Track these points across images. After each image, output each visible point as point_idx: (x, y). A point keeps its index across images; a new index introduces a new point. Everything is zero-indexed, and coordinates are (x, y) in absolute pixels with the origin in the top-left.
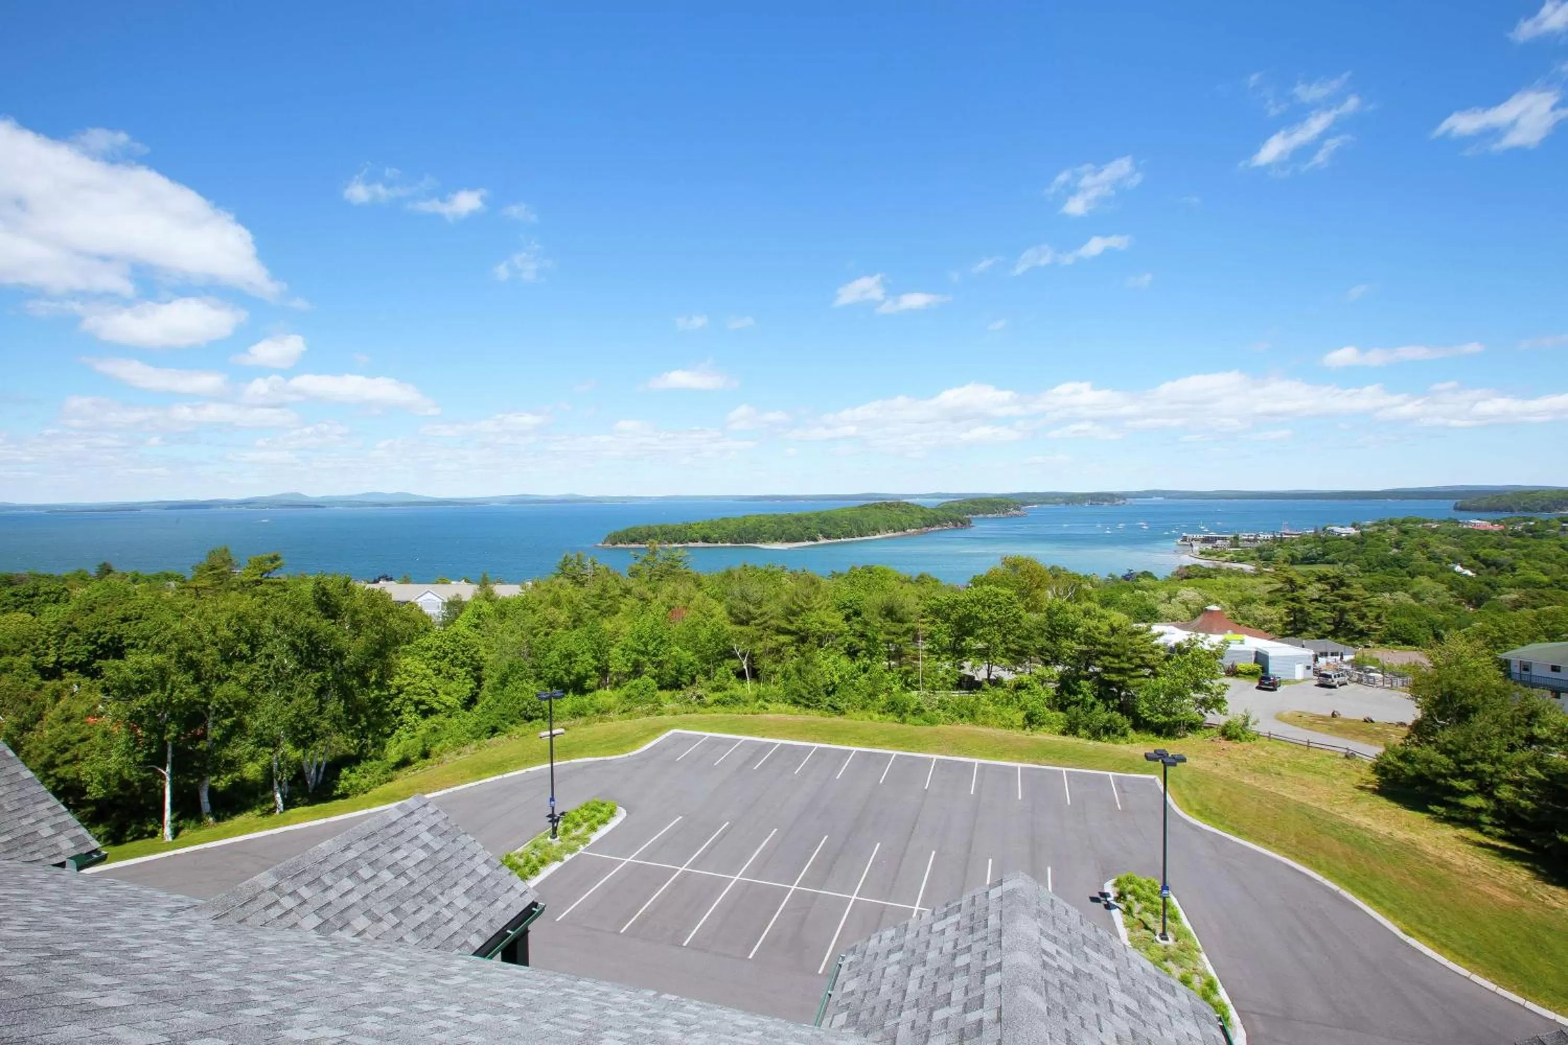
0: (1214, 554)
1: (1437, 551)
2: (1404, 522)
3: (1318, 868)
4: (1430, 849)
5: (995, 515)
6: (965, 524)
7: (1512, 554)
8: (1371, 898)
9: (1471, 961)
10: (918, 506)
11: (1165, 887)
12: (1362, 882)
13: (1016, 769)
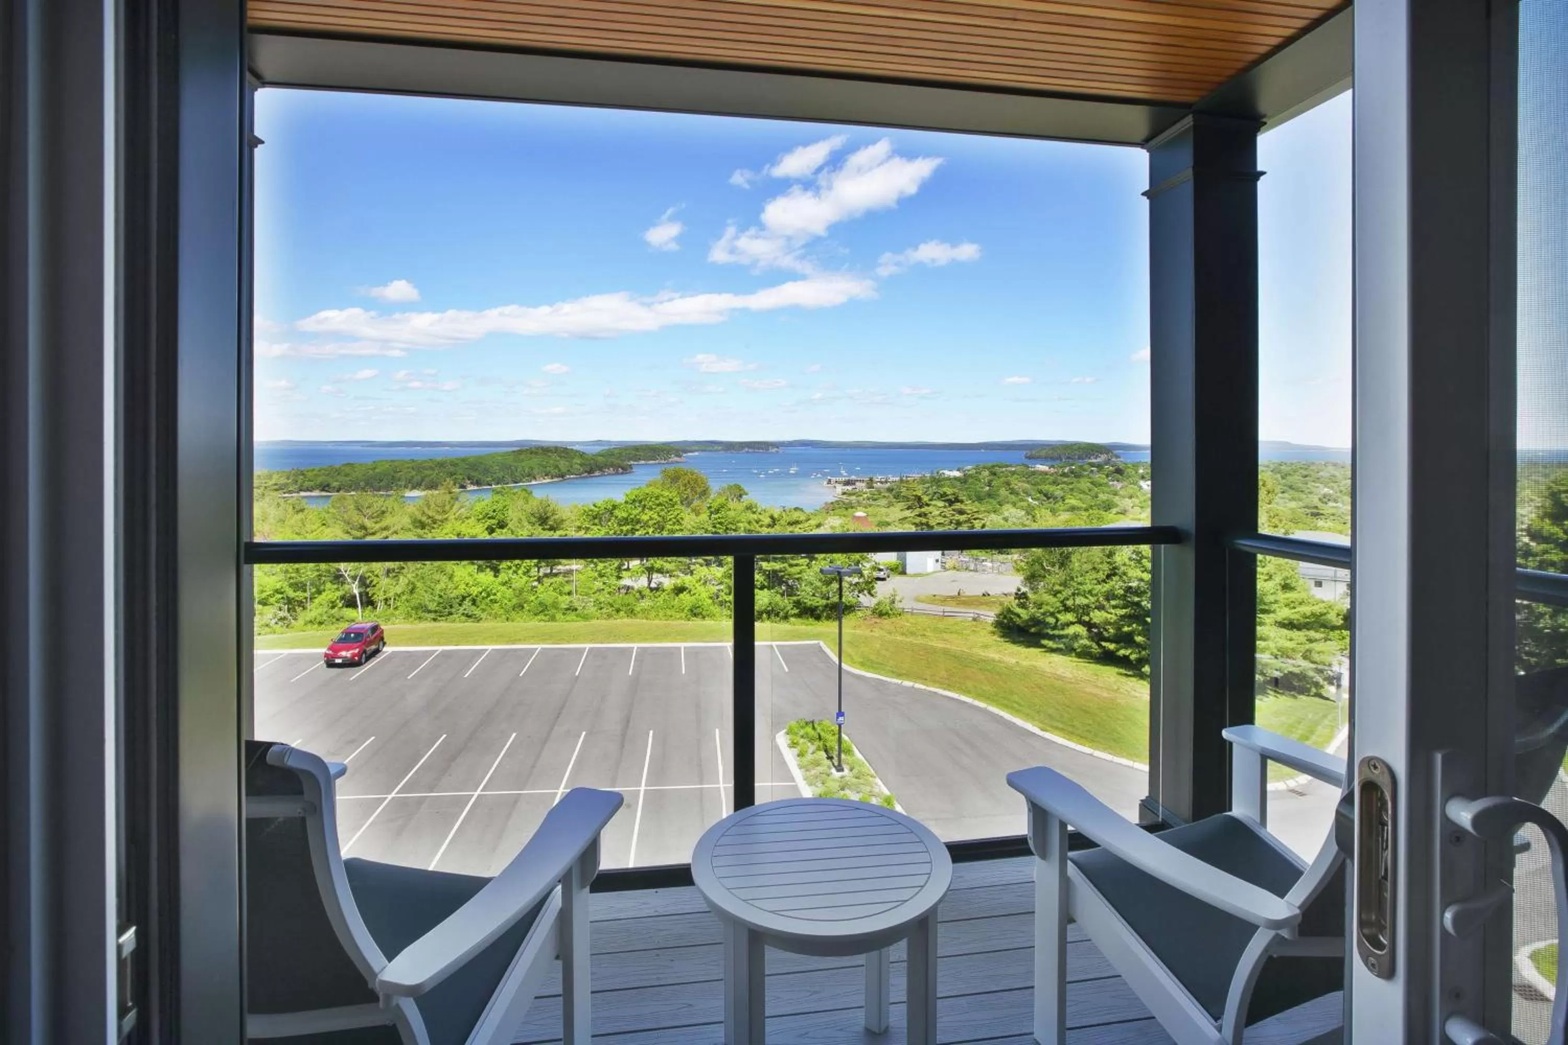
0: (854, 494)
1: (1016, 487)
2: (993, 467)
3: (967, 692)
4: (1048, 670)
5: (657, 461)
6: (626, 470)
7: (1062, 489)
8: (1012, 708)
9: (1093, 741)
10: (577, 451)
11: (840, 714)
12: (1002, 697)
13: (679, 648)
